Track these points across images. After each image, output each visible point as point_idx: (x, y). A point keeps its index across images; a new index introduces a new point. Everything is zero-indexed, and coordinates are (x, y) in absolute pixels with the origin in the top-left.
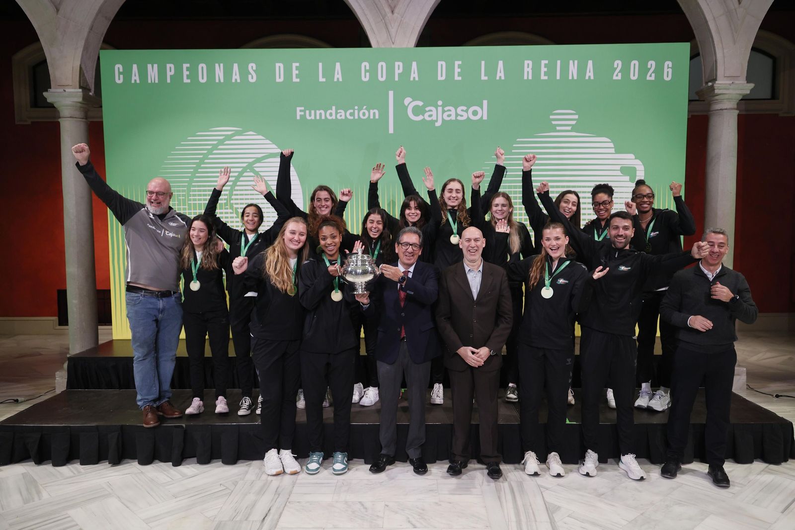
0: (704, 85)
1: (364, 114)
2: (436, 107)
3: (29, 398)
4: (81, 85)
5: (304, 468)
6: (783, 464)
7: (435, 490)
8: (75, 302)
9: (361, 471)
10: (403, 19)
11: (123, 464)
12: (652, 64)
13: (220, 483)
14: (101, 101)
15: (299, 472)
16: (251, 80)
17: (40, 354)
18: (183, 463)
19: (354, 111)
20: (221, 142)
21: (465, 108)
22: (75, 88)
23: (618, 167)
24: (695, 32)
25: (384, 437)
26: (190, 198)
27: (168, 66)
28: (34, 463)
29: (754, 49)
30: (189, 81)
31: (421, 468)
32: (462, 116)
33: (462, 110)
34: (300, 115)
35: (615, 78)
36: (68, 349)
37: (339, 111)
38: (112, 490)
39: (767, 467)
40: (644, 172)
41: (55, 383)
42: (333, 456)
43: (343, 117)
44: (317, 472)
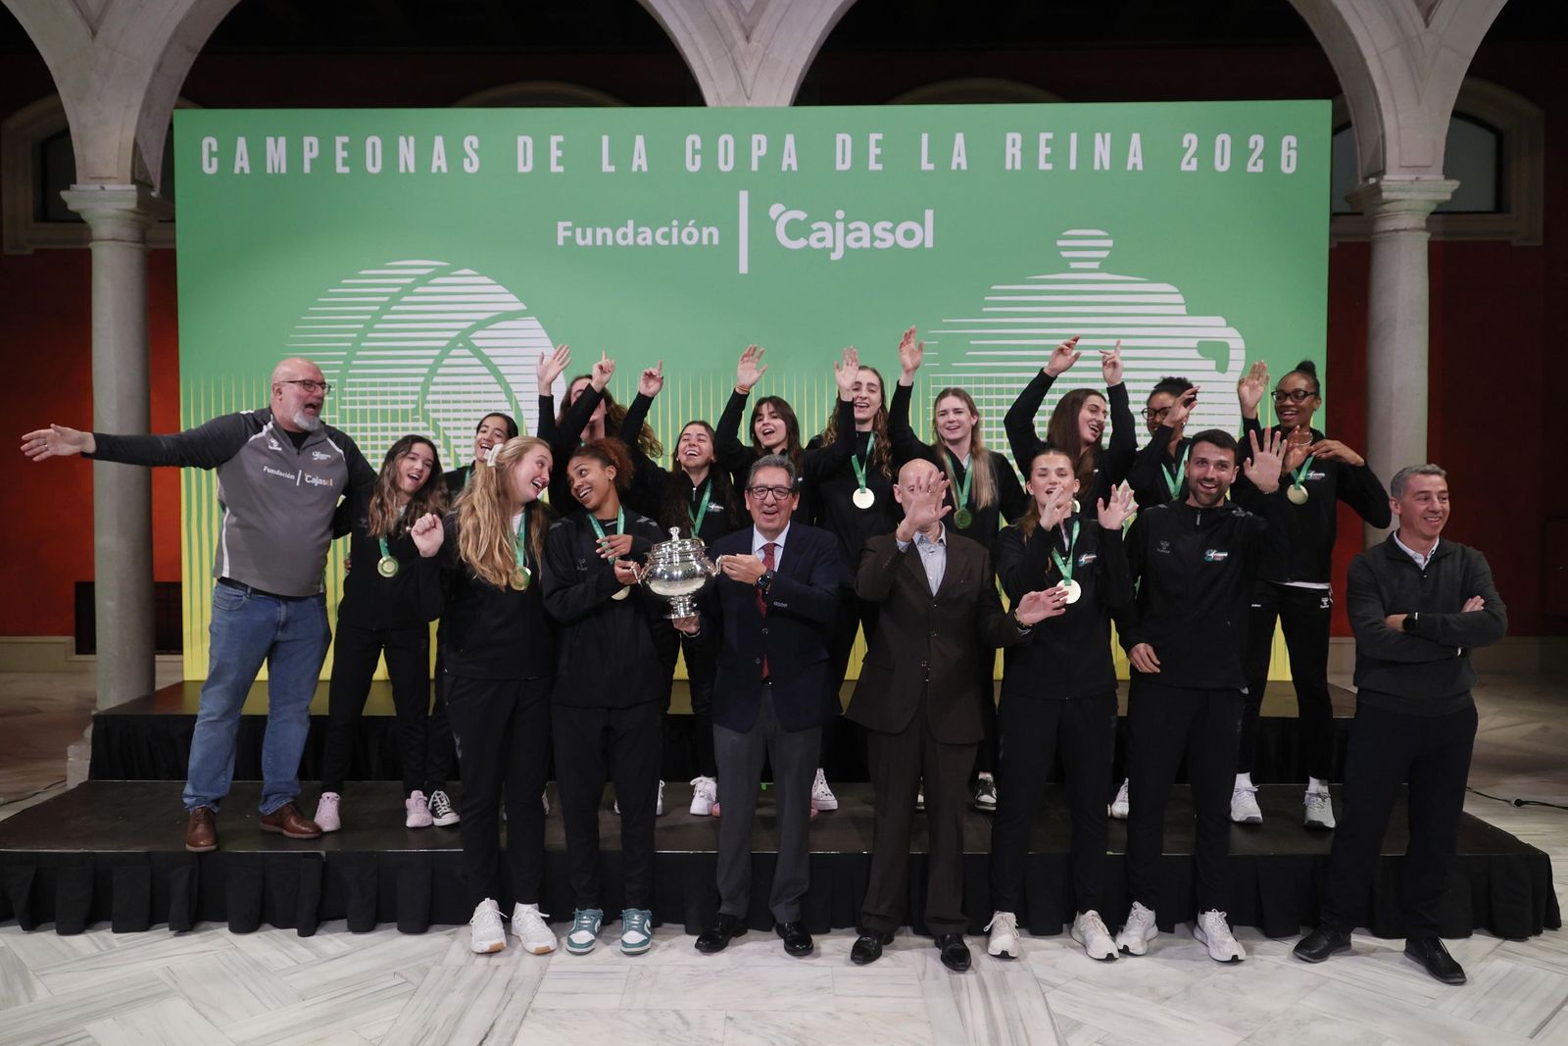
0: (1361, 183)
1: (690, 235)
2: (833, 221)
3: (13, 798)
4: (136, 177)
5: (564, 940)
6: (1532, 940)
7: (829, 988)
8: (110, 604)
9: (678, 950)
10: (767, 52)
11: (198, 932)
12: (1257, 141)
13: (396, 970)
14: (173, 209)
15: (552, 951)
16: (468, 169)
17: (40, 712)
18: (320, 931)
19: (671, 230)
20: (407, 290)
21: (889, 225)
22: (123, 183)
23: (1194, 343)
24: (1341, 80)
25: (726, 881)
26: (343, 398)
27: (307, 140)
28: (20, 927)
29: (1457, 114)
30: (346, 170)
31: (799, 944)
32: (883, 240)
33: (884, 229)
34: (565, 238)
35: (1184, 167)
36: (94, 701)
37: (640, 230)
38: (175, 982)
39: (1499, 945)
40: (1244, 352)
41: (66, 769)
42: (621, 918)
43: (649, 242)
44: (589, 949)
